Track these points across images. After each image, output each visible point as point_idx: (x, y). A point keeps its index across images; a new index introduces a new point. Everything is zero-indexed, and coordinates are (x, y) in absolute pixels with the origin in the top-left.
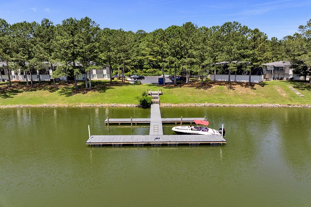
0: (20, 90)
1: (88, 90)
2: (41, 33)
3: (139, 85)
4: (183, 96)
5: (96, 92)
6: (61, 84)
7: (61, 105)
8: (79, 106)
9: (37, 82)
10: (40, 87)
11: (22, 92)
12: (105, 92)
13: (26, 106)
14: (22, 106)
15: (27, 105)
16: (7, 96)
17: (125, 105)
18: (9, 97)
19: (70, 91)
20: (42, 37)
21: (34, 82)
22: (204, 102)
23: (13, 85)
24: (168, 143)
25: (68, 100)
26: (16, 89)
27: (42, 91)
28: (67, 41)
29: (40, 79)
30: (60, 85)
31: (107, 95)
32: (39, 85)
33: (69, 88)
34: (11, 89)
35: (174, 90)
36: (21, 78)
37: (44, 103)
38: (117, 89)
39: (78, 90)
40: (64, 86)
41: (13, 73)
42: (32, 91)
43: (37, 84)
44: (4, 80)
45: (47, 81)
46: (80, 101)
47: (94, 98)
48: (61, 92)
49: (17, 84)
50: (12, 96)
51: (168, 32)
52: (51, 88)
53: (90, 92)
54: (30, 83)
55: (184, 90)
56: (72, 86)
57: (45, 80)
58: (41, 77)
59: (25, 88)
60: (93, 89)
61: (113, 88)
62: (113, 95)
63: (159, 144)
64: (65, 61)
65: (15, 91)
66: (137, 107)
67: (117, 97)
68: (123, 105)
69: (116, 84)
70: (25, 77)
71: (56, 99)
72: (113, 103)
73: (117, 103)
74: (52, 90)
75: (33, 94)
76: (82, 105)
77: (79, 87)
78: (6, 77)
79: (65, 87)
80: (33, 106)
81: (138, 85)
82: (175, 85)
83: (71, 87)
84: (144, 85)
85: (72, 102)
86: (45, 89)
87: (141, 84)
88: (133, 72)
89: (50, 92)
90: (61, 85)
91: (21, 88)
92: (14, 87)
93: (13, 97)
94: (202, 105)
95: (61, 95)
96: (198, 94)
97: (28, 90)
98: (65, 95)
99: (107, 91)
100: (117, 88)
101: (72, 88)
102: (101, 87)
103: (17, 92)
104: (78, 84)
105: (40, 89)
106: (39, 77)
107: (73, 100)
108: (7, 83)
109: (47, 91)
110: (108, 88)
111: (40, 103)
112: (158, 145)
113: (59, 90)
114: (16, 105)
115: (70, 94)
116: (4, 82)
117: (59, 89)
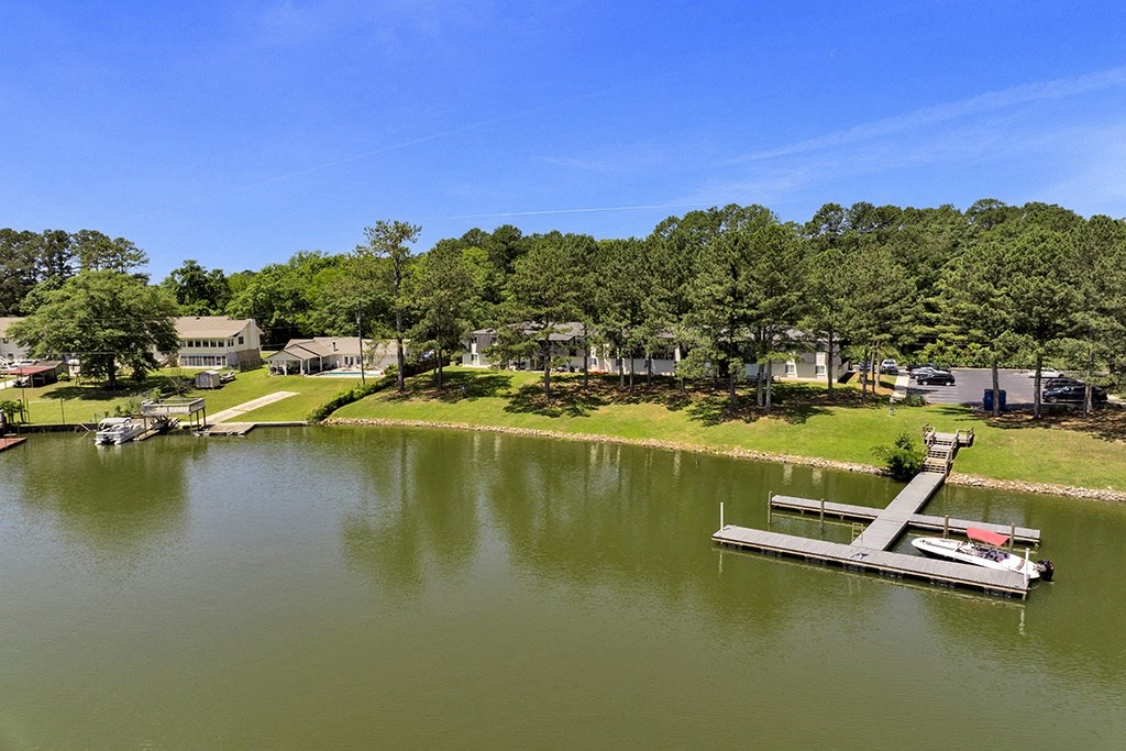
0: (605, 398)
1: (761, 413)
2: (663, 265)
3: (918, 406)
4: (1039, 456)
5: (782, 420)
6: (699, 390)
7: (689, 446)
8: (730, 454)
9: (643, 378)
10: (648, 394)
11: (609, 403)
12: (804, 422)
13: (613, 440)
14: (605, 438)
15: (615, 439)
16: (577, 412)
17: (846, 466)
18: (581, 415)
19: (717, 411)
20: (664, 275)
21: (638, 379)
22: (1100, 486)
23: (590, 382)
24: (881, 568)
25: (706, 435)
26: (596, 396)
27: (651, 406)
28: (719, 291)
29: (650, 372)
30: (695, 391)
31: (809, 430)
32: (647, 389)
33: (716, 404)
34: (585, 394)
35: (1017, 437)
36: (608, 367)
37: (651, 437)
38: (841, 415)
39: (736, 411)
40: (704, 396)
41: (593, 349)
42: (629, 402)
43: (644, 385)
44: (572, 370)
45: (666, 377)
46: (733, 441)
47: (770, 437)
48: (694, 412)
49: (598, 380)
50: (587, 411)
51: (1014, 253)
52: (672, 400)
53: (766, 418)
54: (626, 377)
55: (1052, 438)
56: (723, 396)
57: (663, 374)
58: (653, 366)
59: (615, 394)
60: (776, 411)
61: (828, 413)
62: (823, 434)
63: (860, 567)
64: (709, 338)
65: (595, 399)
66: (878, 474)
67: (832, 440)
68: (840, 465)
69: (848, 399)
70: (619, 363)
71: (681, 429)
72: (816, 456)
73: (825, 457)
74: (675, 404)
75: (631, 411)
76: (737, 452)
77: (742, 400)
78: (578, 361)
79: (705, 399)
80: (627, 441)
81: (913, 406)
82: (1036, 419)
83: (723, 399)
84: (932, 407)
85: (715, 441)
86: (658, 402)
87: (923, 403)
88: (932, 353)
89: (669, 409)
90: (698, 393)
91: (606, 393)
92: (592, 389)
93: (588, 416)
94: (1088, 495)
95: (692, 420)
96: (1099, 456)
97: (619, 400)
98: (702, 421)
99: (813, 419)
100: (841, 412)
101: (724, 403)
102: (798, 404)
103: (598, 402)
104: (740, 393)
105: (648, 401)
106: (648, 365)
107: (720, 436)
108: (578, 377)
109: (663, 407)
110: (817, 412)
111: (644, 435)
112: (859, 569)
113: (692, 407)
114: (595, 436)
115: (713, 420)
116: (573, 375)
117: (691, 402)
